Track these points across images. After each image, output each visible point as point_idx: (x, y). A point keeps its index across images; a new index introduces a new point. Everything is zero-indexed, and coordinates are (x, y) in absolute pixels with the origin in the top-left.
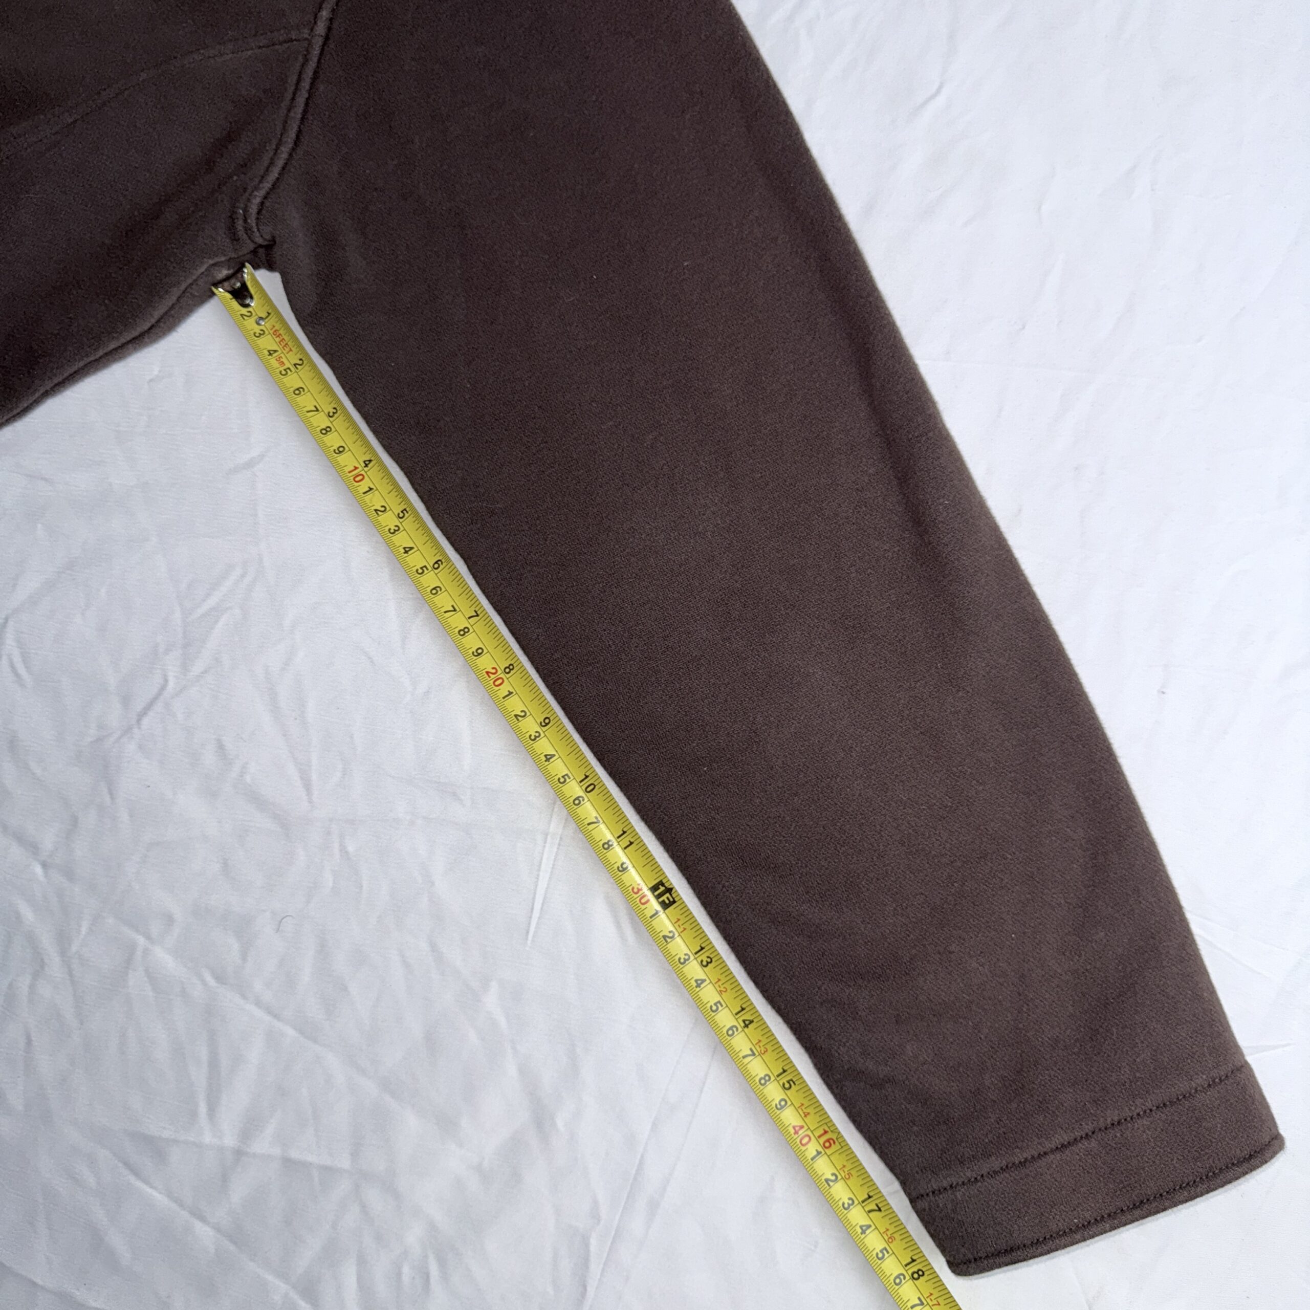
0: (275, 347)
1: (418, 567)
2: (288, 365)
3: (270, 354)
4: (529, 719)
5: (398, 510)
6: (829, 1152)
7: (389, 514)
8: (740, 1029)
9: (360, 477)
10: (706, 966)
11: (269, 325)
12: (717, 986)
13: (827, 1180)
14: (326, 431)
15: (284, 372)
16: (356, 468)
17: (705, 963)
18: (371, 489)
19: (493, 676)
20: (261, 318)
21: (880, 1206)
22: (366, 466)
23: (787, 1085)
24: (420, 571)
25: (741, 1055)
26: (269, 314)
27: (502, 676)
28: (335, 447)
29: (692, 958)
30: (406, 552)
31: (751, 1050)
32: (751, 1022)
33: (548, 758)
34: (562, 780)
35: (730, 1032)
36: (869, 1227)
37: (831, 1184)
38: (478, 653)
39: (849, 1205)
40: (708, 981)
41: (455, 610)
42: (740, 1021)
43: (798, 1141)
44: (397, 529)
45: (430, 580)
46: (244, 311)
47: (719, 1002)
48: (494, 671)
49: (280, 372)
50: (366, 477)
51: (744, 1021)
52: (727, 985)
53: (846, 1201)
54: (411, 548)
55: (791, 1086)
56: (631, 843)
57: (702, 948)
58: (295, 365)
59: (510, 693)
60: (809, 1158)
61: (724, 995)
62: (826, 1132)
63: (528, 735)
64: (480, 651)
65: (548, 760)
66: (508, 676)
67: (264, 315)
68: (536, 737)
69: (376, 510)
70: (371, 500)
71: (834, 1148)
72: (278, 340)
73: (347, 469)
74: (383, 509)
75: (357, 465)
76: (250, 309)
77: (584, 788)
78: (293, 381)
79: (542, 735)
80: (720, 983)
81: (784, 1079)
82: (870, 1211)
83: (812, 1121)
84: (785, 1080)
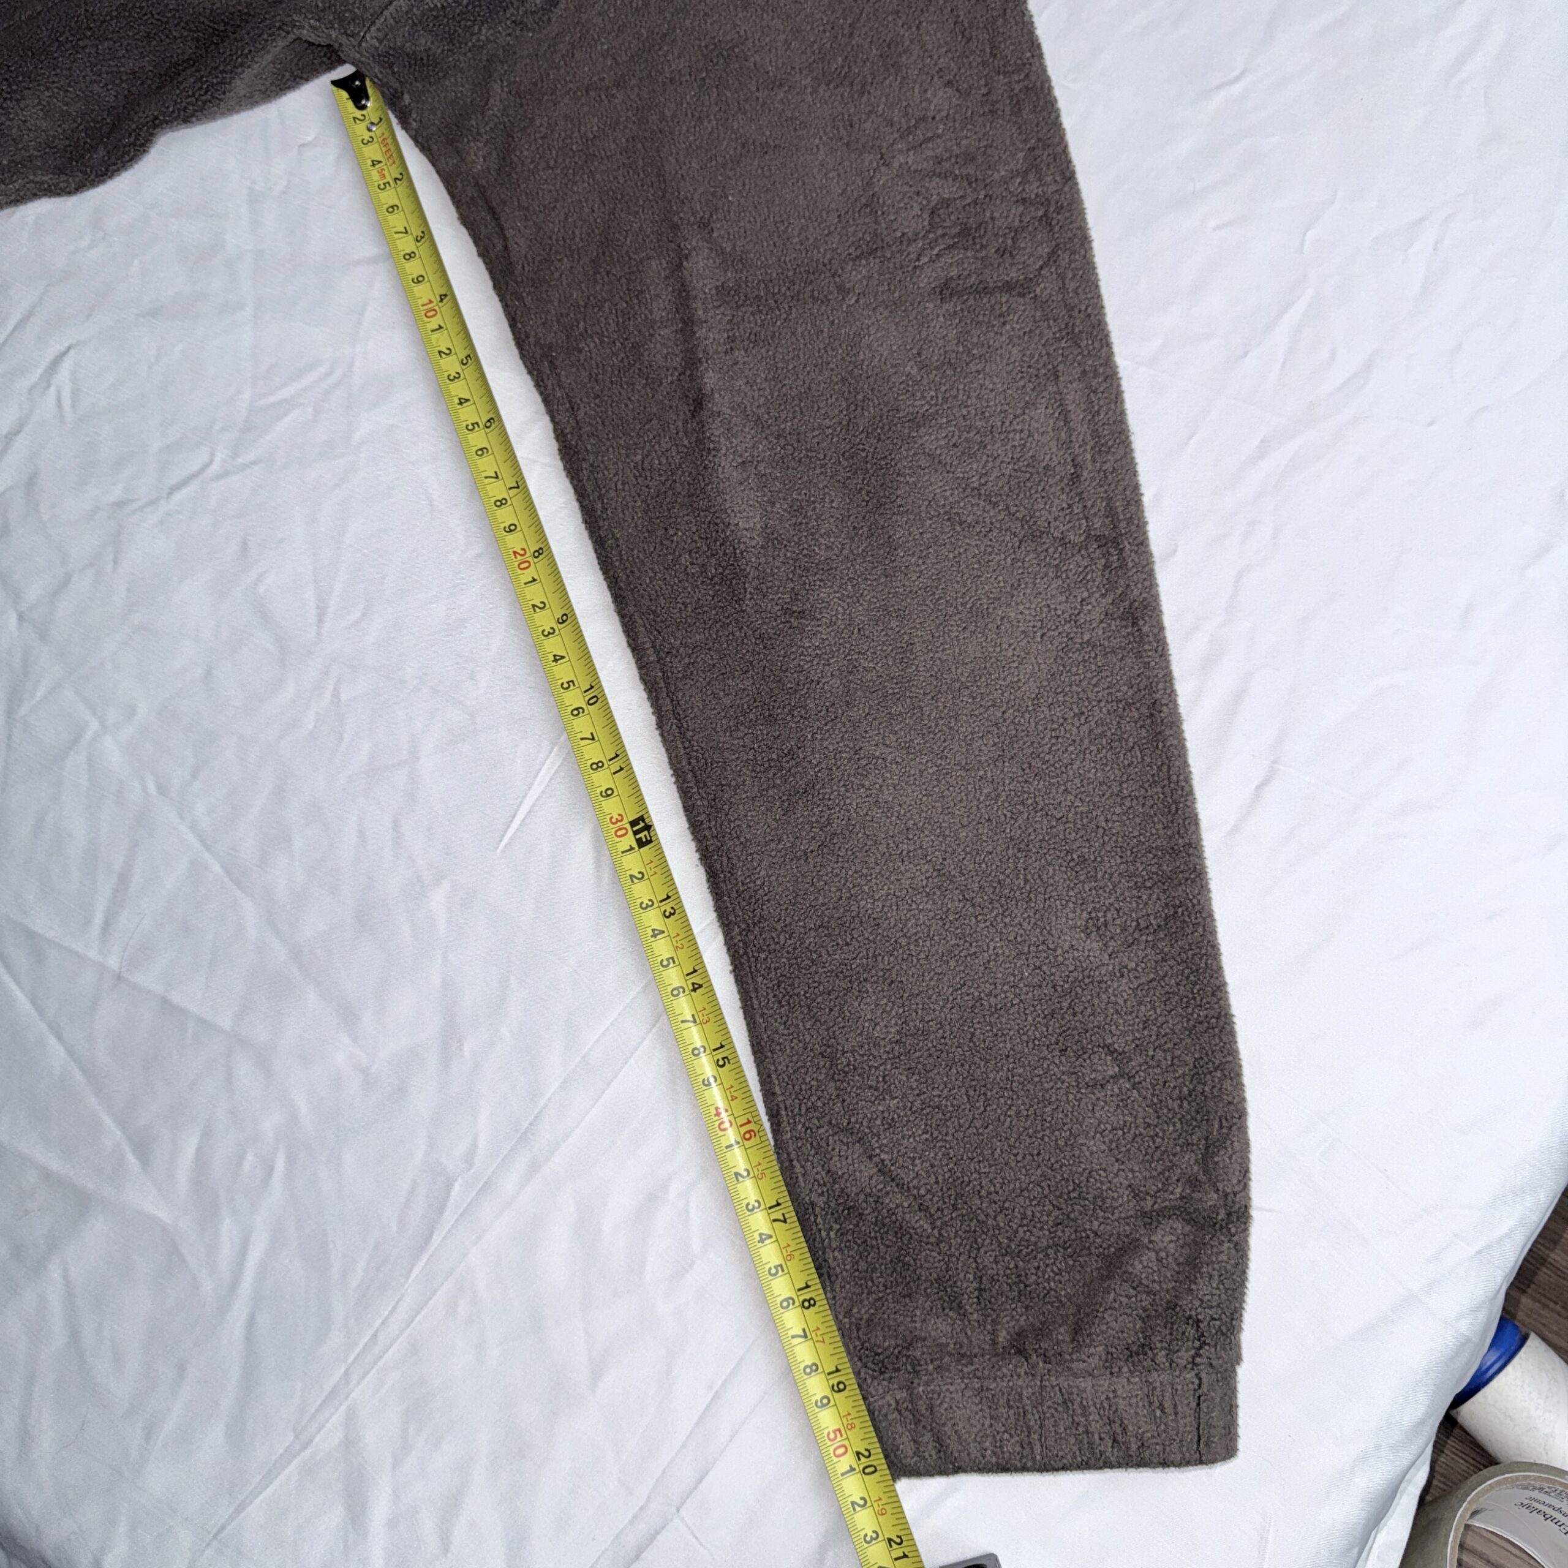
0: (381, 159)
1: (469, 422)
2: (388, 179)
3: (373, 165)
4: (547, 612)
5: (462, 355)
6: (748, 1144)
7: (453, 358)
8: (687, 992)
9: (433, 313)
10: (668, 917)
11: (379, 133)
12: (674, 940)
13: (737, 1174)
14: (410, 256)
15: (382, 186)
16: (431, 302)
17: (667, 914)
18: (440, 327)
19: (519, 557)
20: (372, 123)
21: (787, 1216)
22: (441, 300)
23: (721, 1063)
24: (470, 427)
25: (681, 1018)
26: (381, 119)
27: (530, 559)
28: (415, 276)
29: (656, 905)
30: (461, 403)
31: (693, 1016)
32: (700, 986)
33: (557, 659)
34: (566, 685)
35: (675, 992)
36: (770, 1237)
37: (741, 1179)
38: (511, 529)
39: (754, 1208)
40: (666, 934)
41: (497, 477)
42: (690, 983)
43: (717, 1123)
44: (458, 376)
45: (478, 439)
46: (358, 113)
47: (672, 958)
48: (522, 552)
49: (379, 186)
50: (439, 315)
51: (693, 984)
52: (686, 945)
53: (753, 1203)
54: (467, 400)
55: (723, 1065)
56: (622, 769)
57: (668, 897)
58: (396, 179)
59: (534, 580)
60: (725, 1144)
61: (680, 952)
62: (749, 1122)
63: (541, 629)
64: (512, 528)
65: (556, 660)
66: (536, 560)
67: (376, 121)
68: (549, 633)
69: (440, 352)
70: (438, 340)
71: (753, 1141)
72: (384, 149)
73: (420, 302)
74: (447, 352)
75: (433, 299)
76: (364, 112)
77: (587, 699)
78: (389, 197)
79: (557, 632)
80: (678, 938)
81: (720, 1055)
82: (775, 1220)
83: (738, 1106)
84: (720, 1057)
